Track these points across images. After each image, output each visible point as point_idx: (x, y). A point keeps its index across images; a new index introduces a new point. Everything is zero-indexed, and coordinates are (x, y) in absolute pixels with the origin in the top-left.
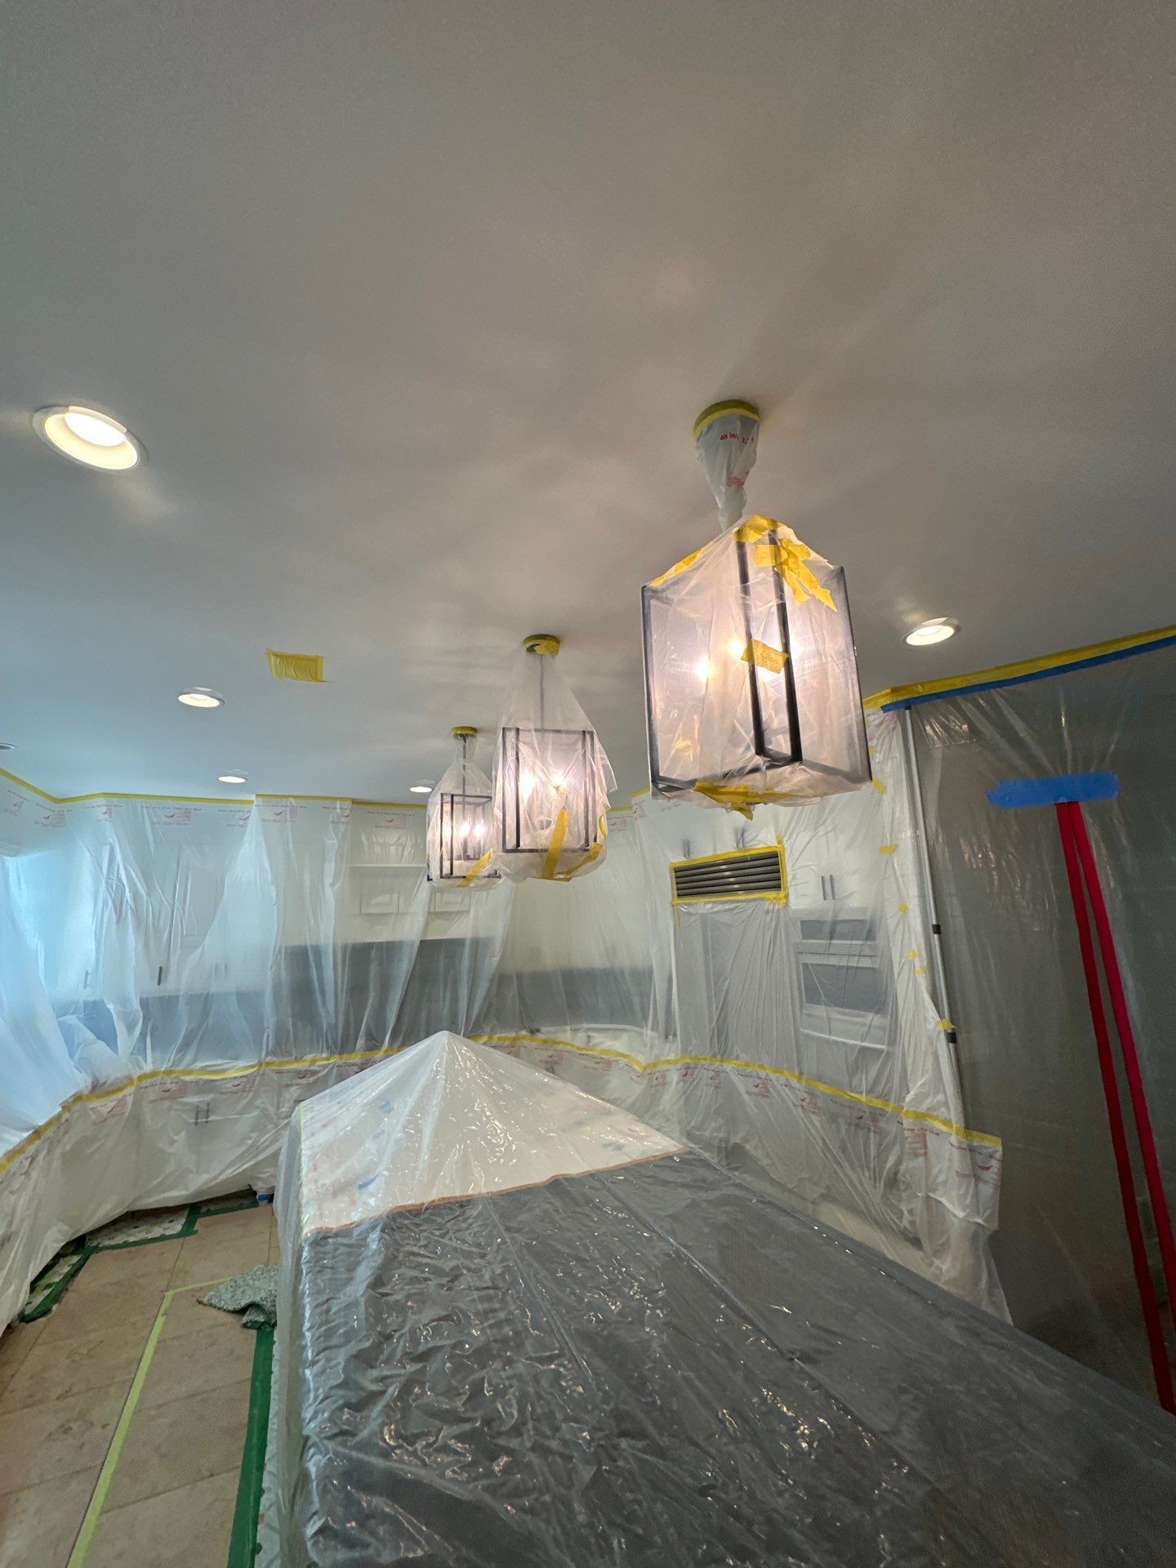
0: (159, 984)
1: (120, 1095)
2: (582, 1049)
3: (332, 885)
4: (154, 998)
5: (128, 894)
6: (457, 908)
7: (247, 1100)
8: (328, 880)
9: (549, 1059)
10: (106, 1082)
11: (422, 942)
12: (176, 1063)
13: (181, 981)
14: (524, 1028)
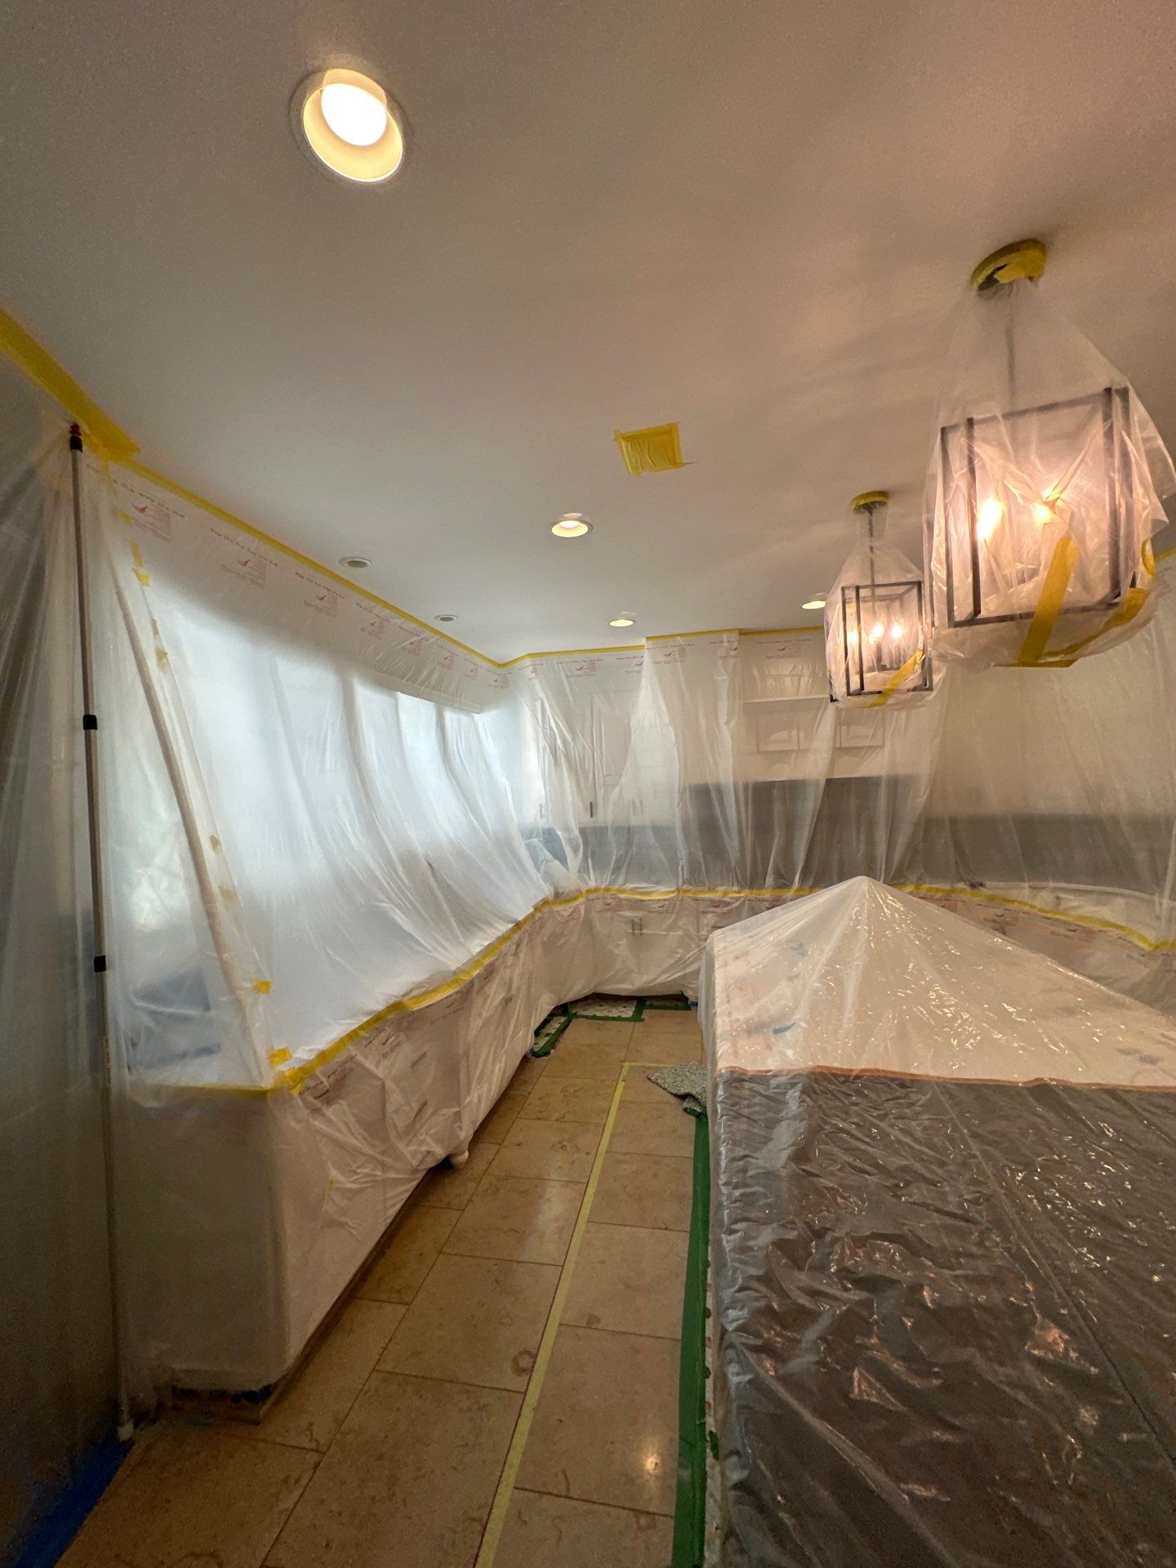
0: (592, 816)
1: (575, 903)
3: (727, 723)
4: (588, 827)
5: (559, 741)
6: (867, 743)
7: (671, 920)
8: (723, 719)
9: (999, 919)
10: (563, 893)
11: (829, 781)
12: (613, 882)
13: (608, 815)
14: (962, 879)
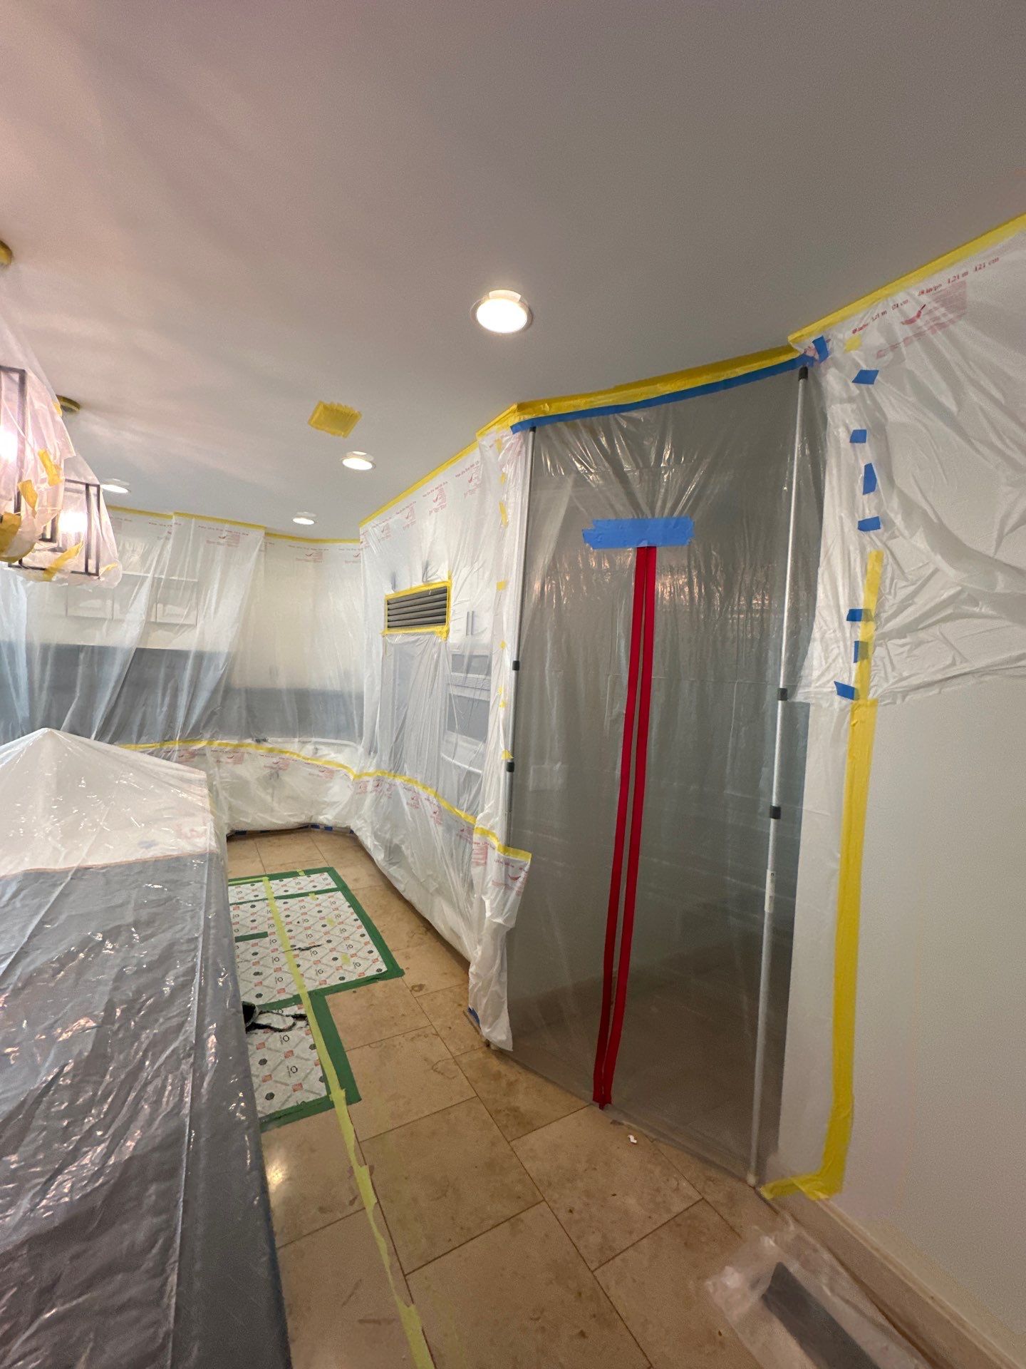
2: (308, 759)
6: (181, 621)
9: (275, 766)
11: (137, 649)
14: (251, 736)
